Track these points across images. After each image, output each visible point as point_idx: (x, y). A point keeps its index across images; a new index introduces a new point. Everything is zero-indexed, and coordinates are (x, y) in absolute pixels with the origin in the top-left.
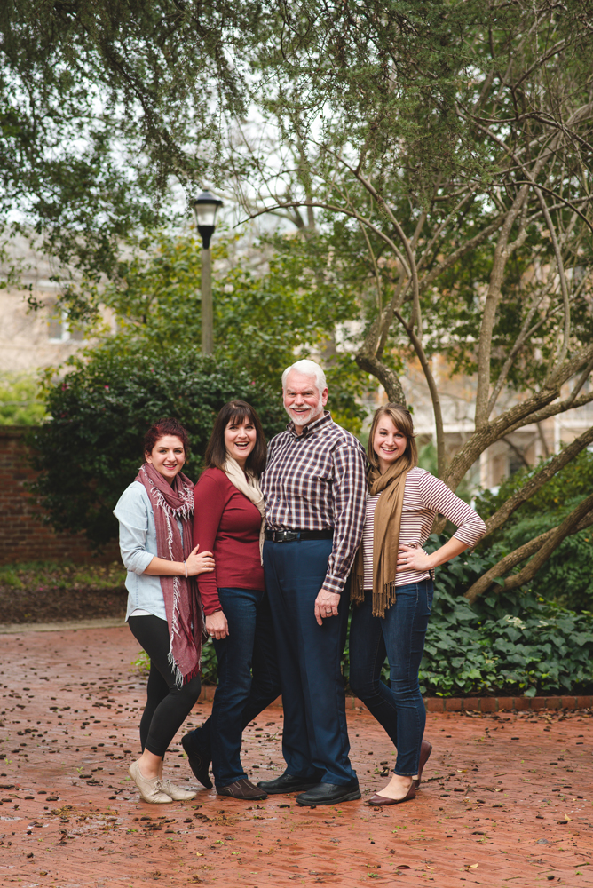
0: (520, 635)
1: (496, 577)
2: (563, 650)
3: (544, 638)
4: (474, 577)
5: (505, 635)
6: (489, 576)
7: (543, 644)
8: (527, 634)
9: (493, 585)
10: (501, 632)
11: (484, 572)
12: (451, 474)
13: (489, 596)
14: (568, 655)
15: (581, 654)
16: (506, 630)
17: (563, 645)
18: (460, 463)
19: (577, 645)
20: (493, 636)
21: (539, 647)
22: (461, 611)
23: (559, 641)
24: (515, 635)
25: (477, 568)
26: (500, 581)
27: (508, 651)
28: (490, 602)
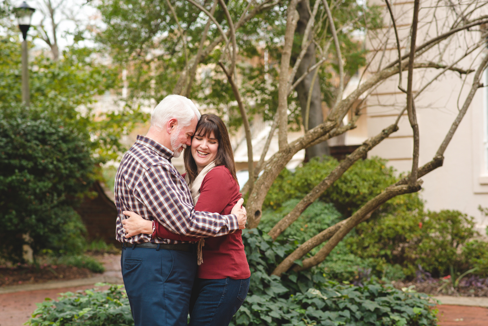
0: (324, 304)
1: (296, 259)
2: (358, 315)
3: (341, 306)
4: (279, 259)
5: (313, 304)
6: (290, 259)
7: (343, 310)
8: (329, 303)
9: (293, 266)
10: (309, 302)
11: (286, 256)
12: (263, 183)
13: (291, 274)
14: (362, 319)
15: (371, 317)
16: (314, 300)
17: (358, 310)
18: (270, 175)
19: (369, 311)
20: (305, 306)
21: (340, 313)
22: (276, 286)
23: (354, 308)
24: (320, 304)
25: (281, 253)
26: (299, 263)
27: (320, 317)
28: (293, 278)
